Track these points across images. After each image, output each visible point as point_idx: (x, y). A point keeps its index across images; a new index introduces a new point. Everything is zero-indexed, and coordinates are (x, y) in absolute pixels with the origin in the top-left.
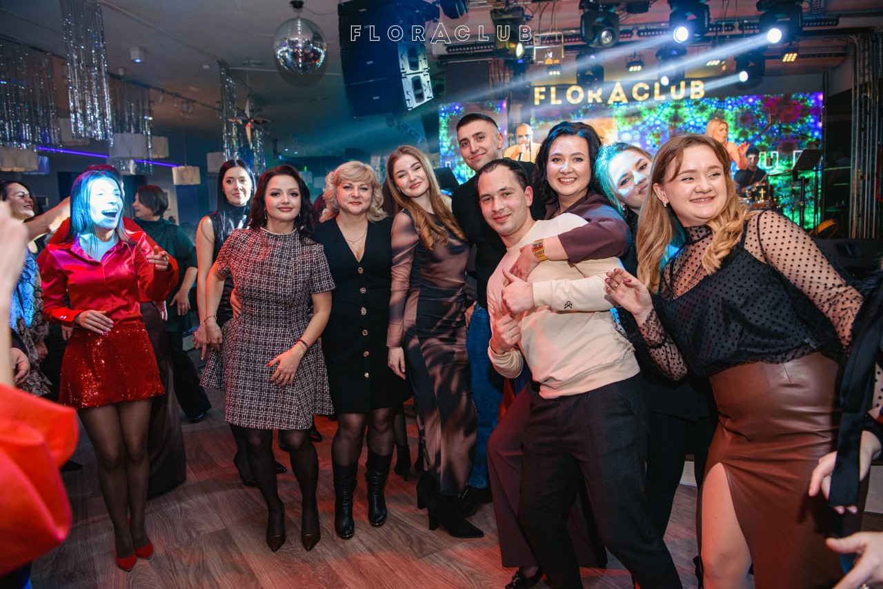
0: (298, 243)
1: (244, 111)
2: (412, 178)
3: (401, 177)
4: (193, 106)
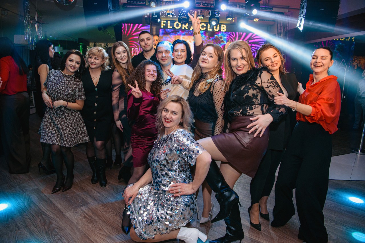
1: (34, 18)
2: (123, 56)
3: (118, 54)
4: (7, 12)
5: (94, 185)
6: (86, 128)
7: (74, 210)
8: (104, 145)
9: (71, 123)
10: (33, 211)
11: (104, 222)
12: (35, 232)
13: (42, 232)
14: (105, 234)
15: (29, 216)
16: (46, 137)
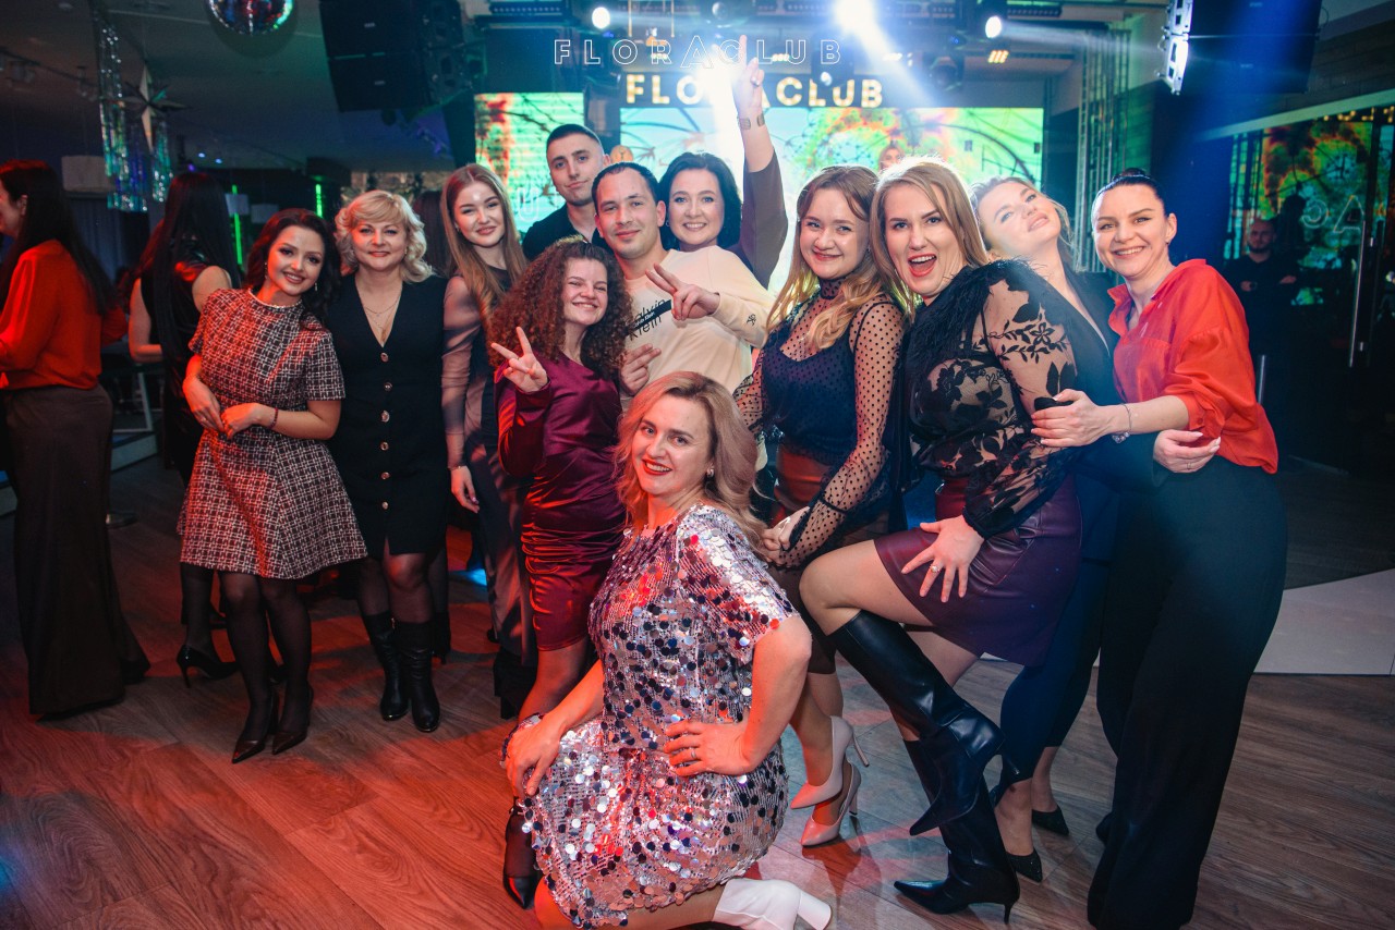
0: (295, 324)
3: (466, 212)
4: (34, 72)
5: (393, 724)
6: (353, 507)
7: (319, 823)
8: (420, 570)
9: (294, 489)
10: (167, 831)
11: (437, 865)
12: (177, 908)
13: (202, 907)
14: (440, 908)
15: (149, 847)
16: (201, 545)
